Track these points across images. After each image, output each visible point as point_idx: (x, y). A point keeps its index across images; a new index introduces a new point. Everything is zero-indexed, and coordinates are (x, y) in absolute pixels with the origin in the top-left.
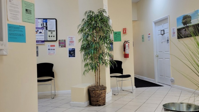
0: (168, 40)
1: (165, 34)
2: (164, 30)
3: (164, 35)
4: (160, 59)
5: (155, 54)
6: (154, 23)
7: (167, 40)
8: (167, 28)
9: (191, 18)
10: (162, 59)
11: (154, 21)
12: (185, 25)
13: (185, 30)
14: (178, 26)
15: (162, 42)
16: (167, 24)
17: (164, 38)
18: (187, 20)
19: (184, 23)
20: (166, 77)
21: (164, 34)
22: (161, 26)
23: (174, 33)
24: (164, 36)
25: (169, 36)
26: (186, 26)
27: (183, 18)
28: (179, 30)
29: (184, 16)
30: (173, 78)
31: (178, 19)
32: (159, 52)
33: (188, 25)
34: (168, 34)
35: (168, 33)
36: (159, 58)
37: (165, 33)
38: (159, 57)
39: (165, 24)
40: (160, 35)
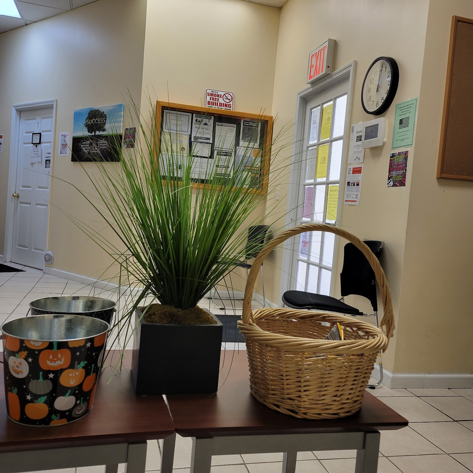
0: (49, 160)
1: (42, 145)
2: (40, 134)
3: (39, 146)
4: (22, 205)
5: (11, 191)
6: (17, 110)
7: (46, 161)
8: (50, 131)
9: (106, 120)
10: (29, 205)
11: (15, 104)
12: (91, 133)
13: (91, 144)
14: (75, 130)
15: (32, 164)
16: (50, 119)
17: (40, 154)
18: (97, 121)
19: (91, 128)
20: (35, 249)
21: (40, 143)
22: (34, 121)
23: (64, 146)
24: (40, 150)
25: (51, 151)
26: (93, 134)
27: (89, 114)
28: (77, 141)
29: (92, 111)
30: (50, 252)
31: (77, 115)
32: (23, 186)
33: (97, 133)
34: (49, 144)
35: (50, 142)
36: (21, 203)
37: (42, 141)
38: (20, 199)
39: (44, 120)
40: (29, 143)
